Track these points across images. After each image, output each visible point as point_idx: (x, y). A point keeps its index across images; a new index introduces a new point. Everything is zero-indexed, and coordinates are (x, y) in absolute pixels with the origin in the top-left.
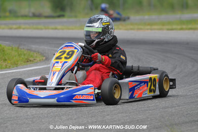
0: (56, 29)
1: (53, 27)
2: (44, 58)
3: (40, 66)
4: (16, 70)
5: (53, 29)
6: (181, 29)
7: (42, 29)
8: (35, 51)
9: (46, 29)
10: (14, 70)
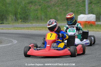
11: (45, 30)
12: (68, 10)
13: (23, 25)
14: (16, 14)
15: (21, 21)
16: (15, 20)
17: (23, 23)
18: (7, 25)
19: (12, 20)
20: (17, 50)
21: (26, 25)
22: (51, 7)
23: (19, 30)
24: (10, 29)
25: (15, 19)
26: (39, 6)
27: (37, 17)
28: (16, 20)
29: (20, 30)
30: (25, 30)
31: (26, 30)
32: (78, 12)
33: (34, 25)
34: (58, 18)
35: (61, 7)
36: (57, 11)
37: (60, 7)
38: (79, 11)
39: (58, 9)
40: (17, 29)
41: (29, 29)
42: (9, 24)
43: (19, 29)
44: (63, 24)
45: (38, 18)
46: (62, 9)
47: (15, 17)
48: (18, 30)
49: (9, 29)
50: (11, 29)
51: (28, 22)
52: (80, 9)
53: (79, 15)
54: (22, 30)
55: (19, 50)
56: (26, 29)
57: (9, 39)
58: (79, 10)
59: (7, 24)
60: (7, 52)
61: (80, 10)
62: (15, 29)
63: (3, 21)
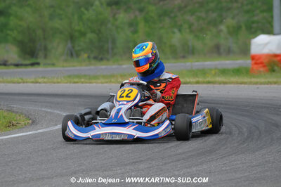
0: (37, 82)
1: (33, 80)
2: (30, 121)
3: (27, 132)
5: (32, 82)
6: (197, 83)
7: (19, 83)
8: (17, 112)
9: (24, 83)
12: (221, 22)
13: (92, 67)
15: (86, 55)
16: (72, 55)
17: (93, 62)
18: (50, 68)
21: (103, 67)
23: (84, 85)
24: (58, 83)
26: (137, 13)
28: (74, 55)
29: (86, 83)
30: (100, 85)
31: (102, 83)
32: (251, 28)
33: (124, 66)
35: (203, 15)
37: (198, 14)
38: (255, 25)
39: (192, 19)
40: (77, 82)
41: (112, 80)
42: (53, 65)
43: (82, 83)
44: (208, 63)
46: (204, 19)
48: (80, 85)
49: (55, 83)
50: (59, 80)
51: (108, 60)
52: (255, 19)
53: (254, 38)
54: (90, 83)
56: (103, 81)
57: (55, 111)
58: (253, 22)
59: (49, 64)
61: (258, 22)
62: (70, 83)
63: (37, 58)
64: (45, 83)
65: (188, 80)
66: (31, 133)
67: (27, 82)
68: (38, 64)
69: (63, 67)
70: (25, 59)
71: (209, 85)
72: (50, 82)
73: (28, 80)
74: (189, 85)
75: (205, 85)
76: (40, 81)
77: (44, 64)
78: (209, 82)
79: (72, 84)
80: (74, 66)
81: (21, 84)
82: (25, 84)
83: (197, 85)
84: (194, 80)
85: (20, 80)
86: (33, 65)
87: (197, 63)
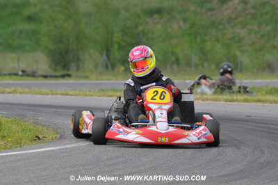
0: (67, 95)
1: (63, 92)
2: (58, 136)
3: (54, 146)
4: (22, 152)
5: (63, 94)
7: (48, 95)
8: (44, 125)
9: (53, 94)
10: (18, 151)
11: (202, 100)
14: (107, 49)
15: (122, 68)
16: (107, 67)
18: (82, 81)
19: (96, 66)
20: (112, 162)
22: (221, 27)
24: (91, 95)
25: (104, 65)
26: (181, 23)
27: (173, 59)
28: (109, 66)
34: (242, 63)
35: (255, 28)
36: (239, 41)
37: (250, 26)
39: (243, 32)
40: (112, 96)
42: (86, 77)
44: (257, 81)
45: (177, 60)
46: (256, 33)
47: (105, 57)
48: (114, 98)
49: (86, 96)
50: (92, 93)
55: (118, 160)
59: (80, 77)
60: (81, 168)
62: (104, 96)
63: (68, 70)
64: (76, 95)
65: (235, 98)
66: (58, 148)
67: (56, 94)
68: (69, 76)
69: (97, 80)
70: (55, 70)
71: (259, 104)
72: (81, 95)
73: (58, 92)
74: (236, 103)
75: (254, 104)
76: (70, 93)
77: (76, 77)
78: (258, 101)
79: (105, 98)
80: (109, 80)
81: (50, 96)
82: (54, 96)
83: (245, 103)
84: (242, 98)
85: (49, 92)
86: (63, 76)
87: (245, 81)
